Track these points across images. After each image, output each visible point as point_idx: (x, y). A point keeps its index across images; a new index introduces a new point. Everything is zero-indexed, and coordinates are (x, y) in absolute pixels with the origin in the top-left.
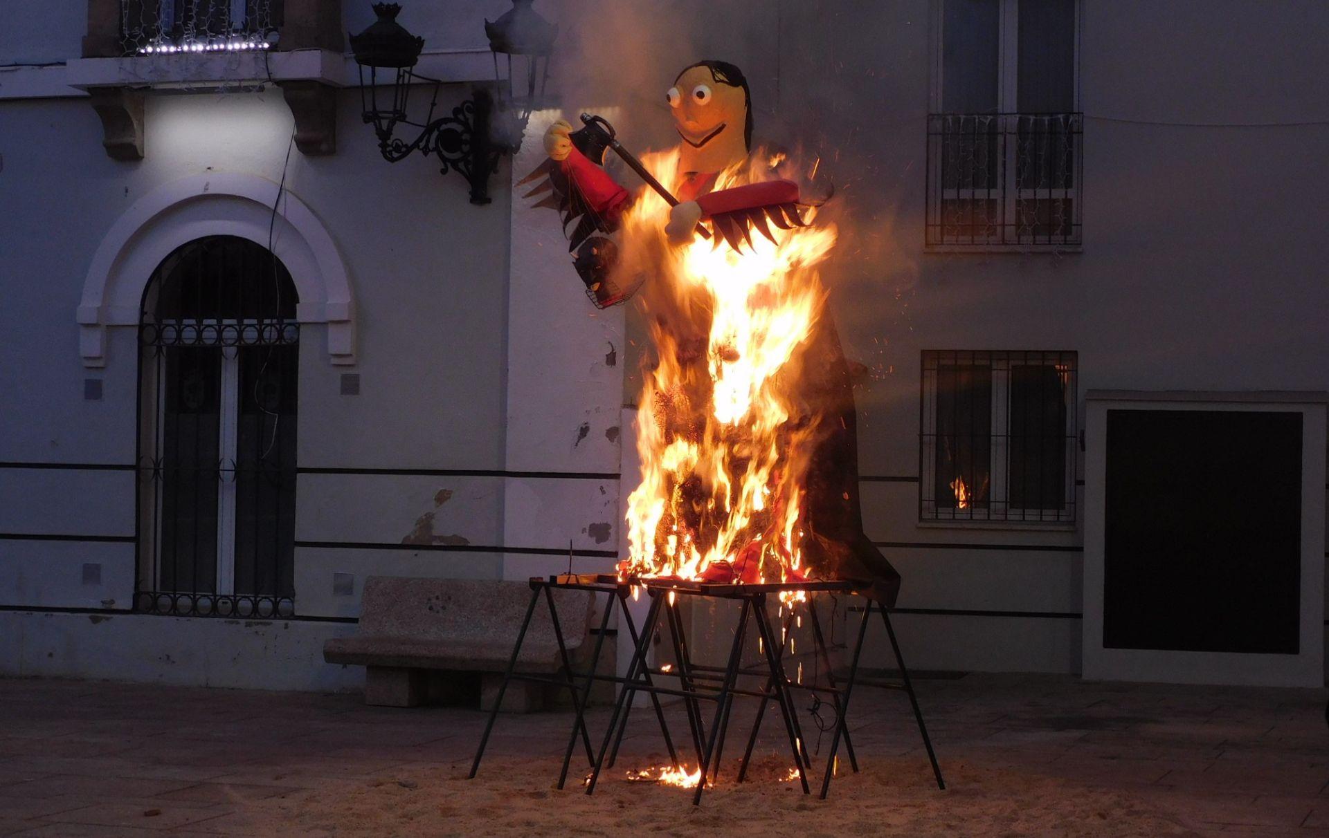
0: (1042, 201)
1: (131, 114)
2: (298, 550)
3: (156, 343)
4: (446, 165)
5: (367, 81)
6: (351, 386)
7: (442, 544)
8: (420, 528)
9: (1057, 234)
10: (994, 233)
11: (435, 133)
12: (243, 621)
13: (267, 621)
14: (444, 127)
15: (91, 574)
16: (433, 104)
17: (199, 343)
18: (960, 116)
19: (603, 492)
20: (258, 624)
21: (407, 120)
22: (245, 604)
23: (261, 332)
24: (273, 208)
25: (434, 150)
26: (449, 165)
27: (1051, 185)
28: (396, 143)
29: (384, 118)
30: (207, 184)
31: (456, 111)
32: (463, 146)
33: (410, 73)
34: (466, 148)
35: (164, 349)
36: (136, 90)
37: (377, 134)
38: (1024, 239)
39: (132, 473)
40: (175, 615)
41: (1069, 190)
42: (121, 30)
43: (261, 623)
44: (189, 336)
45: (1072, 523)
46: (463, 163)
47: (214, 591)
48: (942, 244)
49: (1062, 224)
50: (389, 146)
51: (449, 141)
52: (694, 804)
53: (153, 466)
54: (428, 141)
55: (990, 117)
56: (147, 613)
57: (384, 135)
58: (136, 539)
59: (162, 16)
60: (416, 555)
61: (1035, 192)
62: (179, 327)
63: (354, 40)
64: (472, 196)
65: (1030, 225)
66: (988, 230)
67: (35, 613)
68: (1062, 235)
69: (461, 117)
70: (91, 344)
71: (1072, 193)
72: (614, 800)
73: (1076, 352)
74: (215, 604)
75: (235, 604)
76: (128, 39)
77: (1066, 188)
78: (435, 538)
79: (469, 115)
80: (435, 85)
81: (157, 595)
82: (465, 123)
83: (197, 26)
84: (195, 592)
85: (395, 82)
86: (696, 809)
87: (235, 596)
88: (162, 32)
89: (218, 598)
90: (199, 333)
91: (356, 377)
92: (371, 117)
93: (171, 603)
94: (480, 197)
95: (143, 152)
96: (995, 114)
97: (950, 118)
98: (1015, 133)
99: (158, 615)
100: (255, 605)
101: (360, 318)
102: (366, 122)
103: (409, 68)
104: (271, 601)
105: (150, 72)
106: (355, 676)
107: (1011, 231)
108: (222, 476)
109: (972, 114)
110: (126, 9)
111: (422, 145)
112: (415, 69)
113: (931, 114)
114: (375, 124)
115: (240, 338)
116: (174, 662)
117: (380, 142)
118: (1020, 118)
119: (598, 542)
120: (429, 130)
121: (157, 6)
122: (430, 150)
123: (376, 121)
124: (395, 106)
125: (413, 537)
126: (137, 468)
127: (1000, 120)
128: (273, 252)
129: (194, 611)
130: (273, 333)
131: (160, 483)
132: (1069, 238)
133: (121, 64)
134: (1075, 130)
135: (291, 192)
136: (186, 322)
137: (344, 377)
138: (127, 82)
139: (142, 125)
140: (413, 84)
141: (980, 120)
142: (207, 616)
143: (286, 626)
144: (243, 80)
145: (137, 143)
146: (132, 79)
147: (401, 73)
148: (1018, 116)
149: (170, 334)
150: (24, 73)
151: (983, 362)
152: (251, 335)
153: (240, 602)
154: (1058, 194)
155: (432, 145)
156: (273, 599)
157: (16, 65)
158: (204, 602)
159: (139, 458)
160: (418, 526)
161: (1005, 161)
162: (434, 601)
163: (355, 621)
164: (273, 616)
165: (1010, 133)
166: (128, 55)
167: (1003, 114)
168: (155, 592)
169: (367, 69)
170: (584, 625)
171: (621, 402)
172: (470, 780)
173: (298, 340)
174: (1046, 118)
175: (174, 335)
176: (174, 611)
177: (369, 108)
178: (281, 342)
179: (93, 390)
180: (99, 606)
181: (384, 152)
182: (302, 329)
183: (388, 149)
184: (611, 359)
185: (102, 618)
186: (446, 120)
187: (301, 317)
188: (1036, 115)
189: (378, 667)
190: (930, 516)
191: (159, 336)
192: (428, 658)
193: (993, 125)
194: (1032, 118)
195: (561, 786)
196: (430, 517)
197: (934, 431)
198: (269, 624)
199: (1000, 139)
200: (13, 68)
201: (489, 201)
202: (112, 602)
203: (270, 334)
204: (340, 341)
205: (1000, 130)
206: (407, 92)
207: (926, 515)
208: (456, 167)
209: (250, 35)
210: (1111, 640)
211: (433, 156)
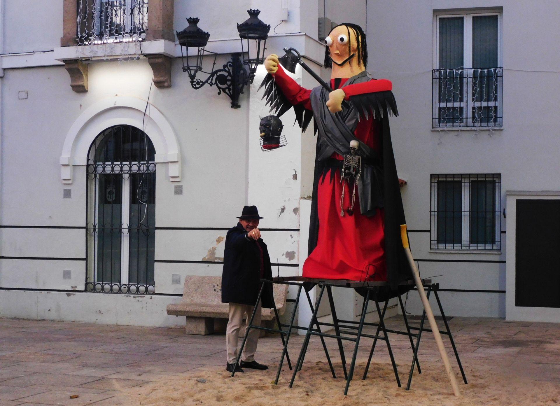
0: (484, 107)
1: (82, 72)
2: (156, 264)
3: (94, 173)
4: (220, 91)
5: (185, 54)
6: (179, 190)
7: (220, 261)
8: (210, 254)
9: (491, 122)
10: (462, 122)
11: (215, 76)
12: (132, 296)
13: (143, 295)
14: (219, 73)
15: (67, 274)
16: (214, 64)
17: (113, 173)
18: (447, 70)
19: (292, 237)
20: (138, 297)
21: (202, 70)
22: (133, 288)
23: (139, 167)
24: (144, 112)
25: (214, 84)
26: (221, 90)
27: (488, 100)
28: (198, 81)
29: (192, 70)
30: (116, 102)
31: (225, 66)
32: (228, 82)
33: (204, 50)
34: (229, 83)
35: (98, 175)
36: (84, 60)
37: (189, 77)
38: (476, 124)
39: (84, 230)
40: (103, 293)
41: (496, 102)
42: (77, 34)
43: (140, 297)
44: (108, 169)
45: (500, 250)
46: (228, 89)
47: (120, 282)
48: (439, 127)
49: (494, 117)
50: (194, 82)
51: (221, 80)
52: (345, 394)
53: (93, 227)
54: (212, 80)
55: (460, 70)
56: (91, 292)
57: (192, 77)
58: (86, 259)
59: (95, 27)
60: (208, 266)
61: (481, 103)
62: (104, 165)
63: (178, 34)
64: (232, 105)
65: (479, 118)
66: (460, 120)
67: (43, 292)
68: (493, 122)
69: (226, 69)
70: (66, 173)
71: (497, 104)
72: (303, 390)
73: (500, 174)
74: (120, 288)
75: (129, 288)
76: (80, 38)
77: (495, 101)
78: (217, 258)
79: (230, 68)
80: (216, 55)
81: (95, 284)
82: (229, 72)
83: (110, 31)
84: (111, 282)
85: (197, 54)
86: (346, 397)
87: (129, 285)
88: (95, 34)
89: (121, 285)
90: (113, 168)
91: (181, 187)
92: (186, 69)
93: (101, 287)
94: (235, 105)
95: (88, 88)
96: (462, 69)
97: (442, 71)
98: (472, 77)
99: (96, 293)
100: (138, 288)
101: (182, 161)
102: (184, 72)
103: (203, 47)
104: (144, 286)
105: (90, 52)
106: (182, 320)
107: (470, 120)
108: (123, 232)
109: (453, 69)
110: (79, 25)
111: (209, 81)
112: (206, 48)
113: (434, 70)
114: (188, 72)
115: (130, 170)
116: (102, 314)
117: (191, 80)
118: (474, 71)
119: (290, 260)
120: (212, 75)
121: (93, 23)
122: (213, 84)
123: (189, 71)
124: (197, 65)
125: (207, 258)
126: (86, 228)
127: (465, 71)
128: (144, 131)
129: (111, 291)
130: (144, 168)
131: (97, 234)
132: (496, 123)
133: (77, 49)
134: (498, 75)
135: (152, 105)
136: (107, 163)
137: (176, 187)
138: (79, 57)
139: (87, 76)
140: (205, 55)
141: (456, 72)
142: (117, 293)
143: (151, 298)
144: (130, 55)
145: (85, 85)
146: (82, 56)
147: (200, 50)
148: (473, 70)
149: (100, 169)
150: (37, 55)
151: (458, 179)
152: (135, 169)
153: (131, 287)
154: (491, 104)
155: (214, 81)
156: (145, 286)
157: (34, 52)
158: (116, 287)
159: (87, 224)
160: (209, 253)
161: (467, 90)
162: (216, 286)
163: (181, 295)
164: (145, 293)
165: (470, 77)
166: (80, 45)
167: (466, 69)
168: (94, 283)
169: (184, 48)
170: (284, 298)
171: (299, 196)
172: (232, 378)
173: (155, 171)
174: (486, 70)
175: (102, 169)
176: (103, 291)
177: (185, 65)
178: (148, 171)
179: (67, 194)
180: (70, 289)
181: (192, 85)
182: (157, 165)
183: (194, 83)
184: (295, 177)
185: (71, 294)
186: (220, 71)
187: (157, 160)
188: (481, 69)
189: (191, 317)
190: (435, 248)
191: (95, 168)
192: (213, 313)
193: (462, 74)
194: (479, 70)
195: (276, 383)
196: (214, 249)
197: (436, 210)
198: (144, 297)
199: (465, 80)
200: (32, 53)
201: (239, 107)
202: (76, 287)
203: (143, 168)
204: (174, 170)
205: (464, 76)
206: (202, 59)
207: (433, 247)
208: (224, 91)
209: (133, 35)
210: (519, 303)
211: (214, 86)
